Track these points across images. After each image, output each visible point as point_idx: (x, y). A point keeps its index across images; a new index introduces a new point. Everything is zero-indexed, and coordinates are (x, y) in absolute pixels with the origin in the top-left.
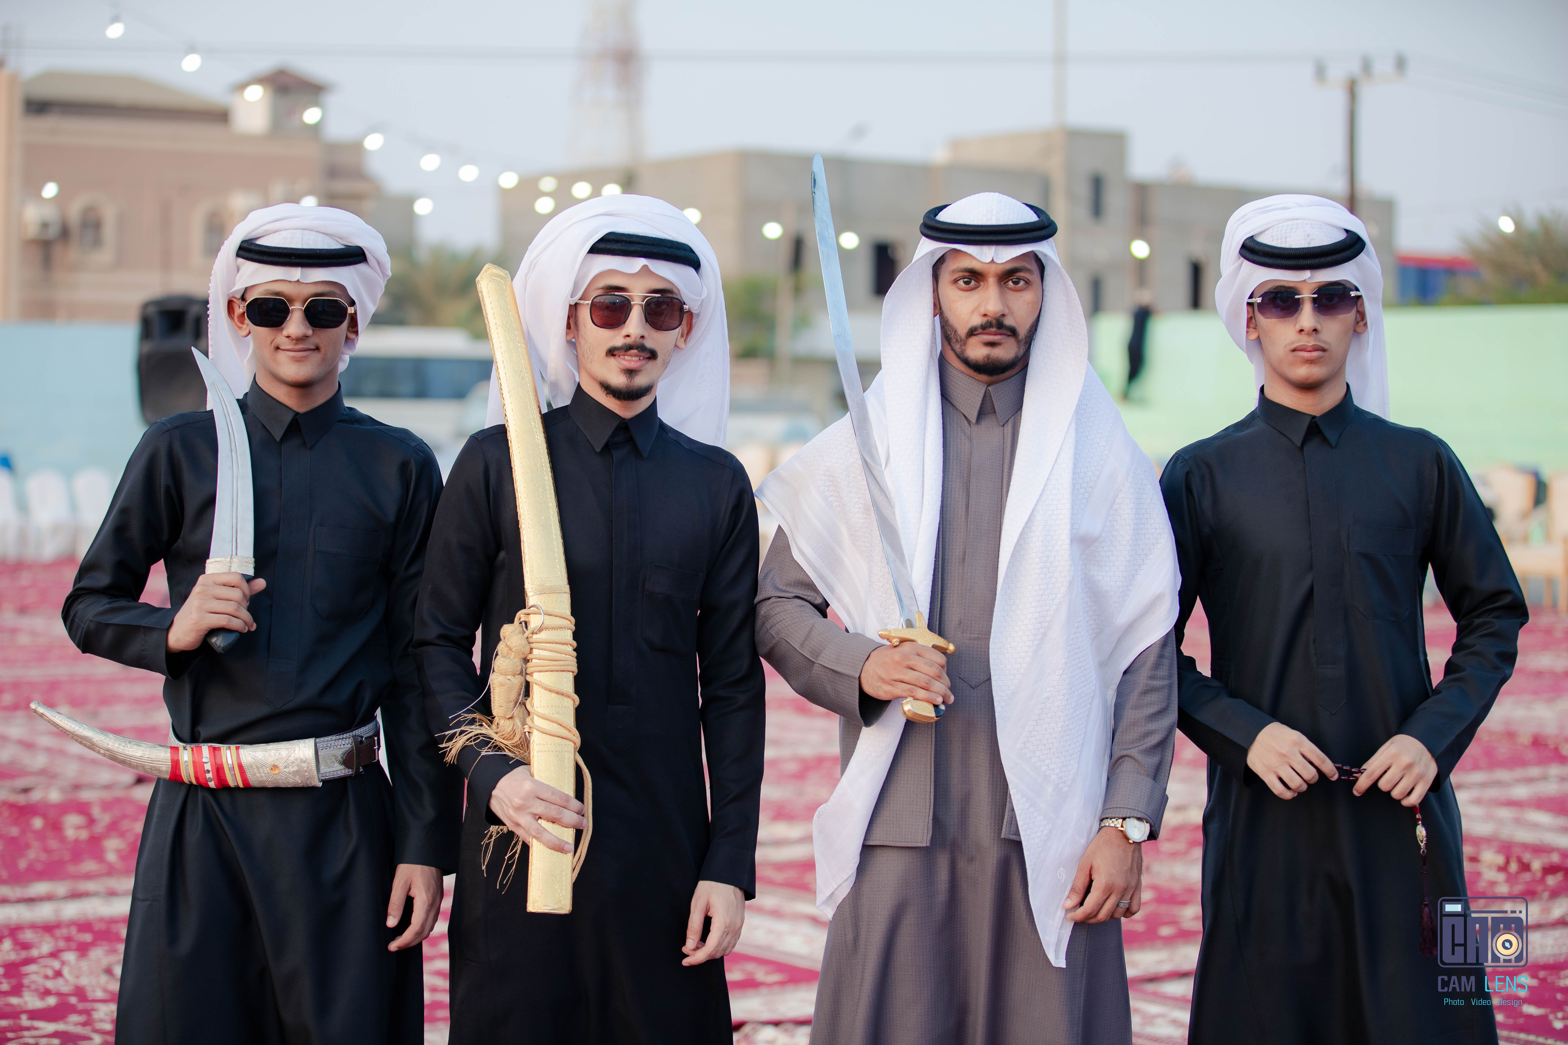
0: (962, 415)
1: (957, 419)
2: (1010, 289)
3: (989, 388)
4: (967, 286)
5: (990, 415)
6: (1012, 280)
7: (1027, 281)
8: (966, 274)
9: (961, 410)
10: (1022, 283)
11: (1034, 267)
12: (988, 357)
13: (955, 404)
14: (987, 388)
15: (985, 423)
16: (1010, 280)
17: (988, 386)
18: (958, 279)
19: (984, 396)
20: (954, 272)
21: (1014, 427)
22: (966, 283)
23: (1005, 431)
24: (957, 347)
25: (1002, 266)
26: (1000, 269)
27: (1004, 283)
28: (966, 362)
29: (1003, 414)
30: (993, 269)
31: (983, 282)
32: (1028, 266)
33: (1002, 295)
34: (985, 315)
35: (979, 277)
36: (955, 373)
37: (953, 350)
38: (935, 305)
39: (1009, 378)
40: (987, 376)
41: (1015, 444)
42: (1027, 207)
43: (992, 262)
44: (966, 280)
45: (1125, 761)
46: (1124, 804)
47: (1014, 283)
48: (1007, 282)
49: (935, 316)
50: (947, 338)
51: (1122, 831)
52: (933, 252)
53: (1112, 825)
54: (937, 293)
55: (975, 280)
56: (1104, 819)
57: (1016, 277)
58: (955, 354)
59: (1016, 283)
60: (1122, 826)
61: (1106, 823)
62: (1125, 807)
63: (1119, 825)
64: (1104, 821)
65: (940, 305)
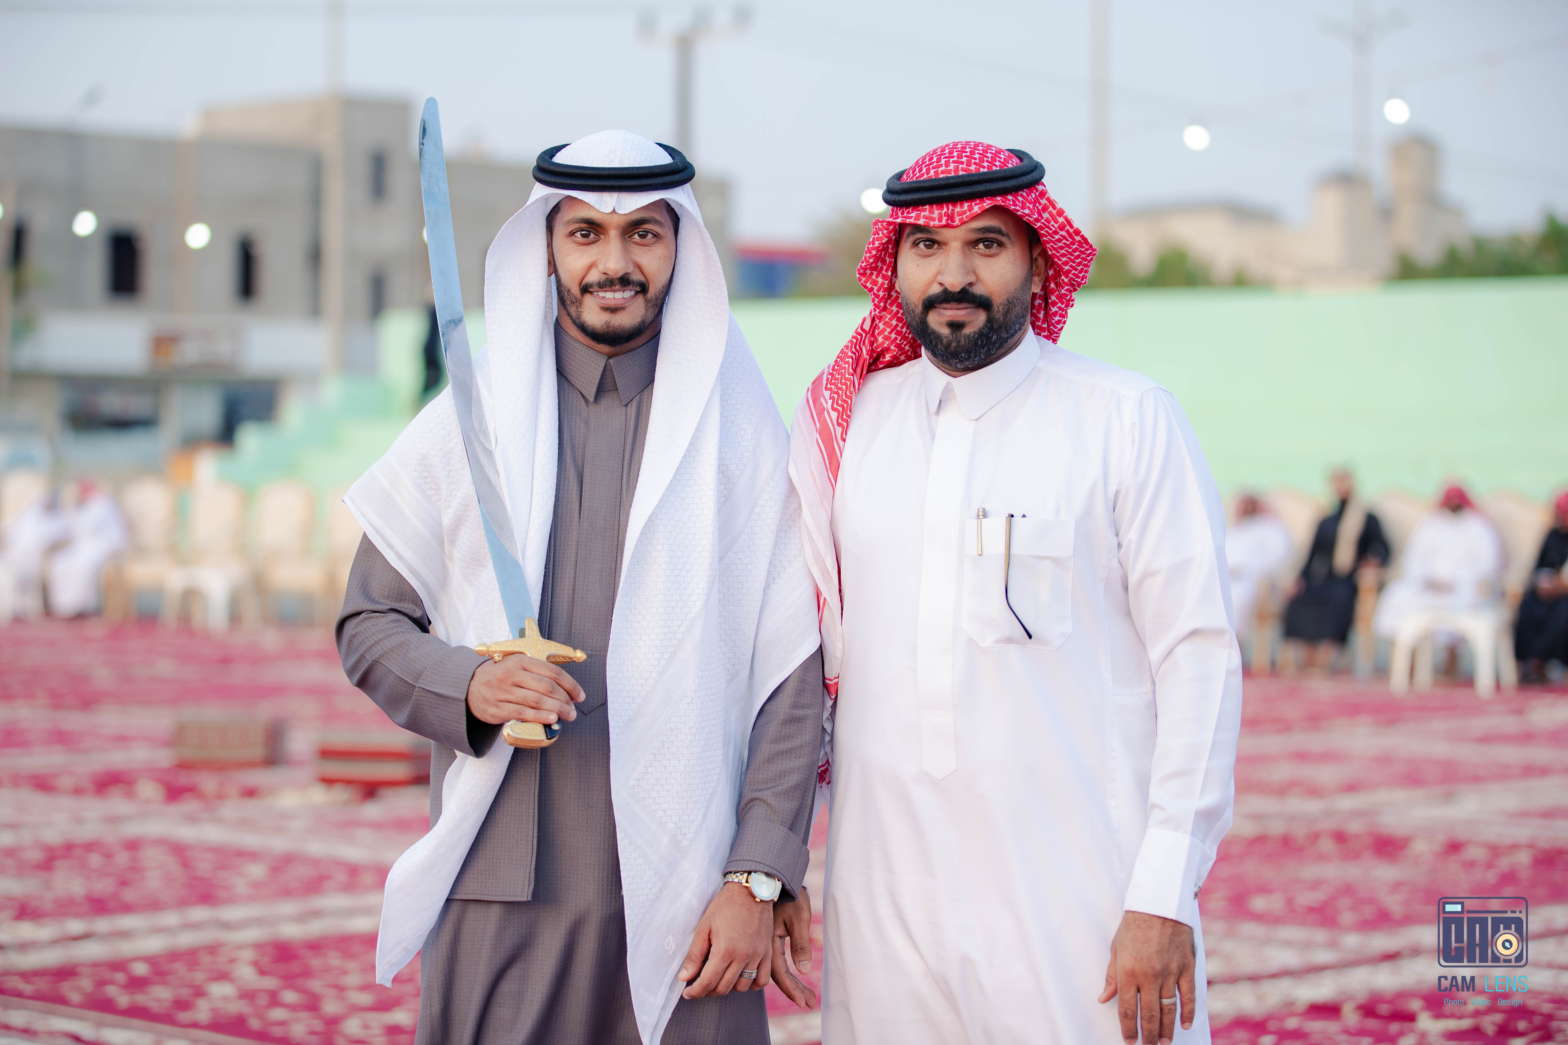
0: (579, 393)
1: (573, 397)
2: (636, 243)
3: (610, 361)
4: (585, 239)
5: (611, 393)
6: (638, 232)
7: (656, 234)
8: (584, 225)
9: (577, 386)
10: (650, 236)
11: (664, 217)
12: (608, 324)
13: (571, 378)
14: (607, 361)
15: (605, 402)
16: (635, 233)
17: (608, 359)
18: (574, 231)
19: (604, 371)
20: (569, 223)
21: (639, 408)
22: (583, 236)
23: (629, 412)
24: (573, 310)
25: (625, 217)
26: (622, 221)
27: (629, 237)
28: (583, 328)
29: (626, 392)
30: (615, 219)
31: (604, 235)
32: (658, 217)
33: (626, 251)
34: (605, 272)
35: (599, 229)
36: (572, 342)
37: (569, 315)
38: (549, 263)
39: (637, 348)
40: (607, 346)
41: (639, 427)
42: (658, 146)
43: (614, 211)
44: (583, 232)
45: (755, 805)
46: (750, 857)
47: (641, 236)
48: (632, 235)
49: (549, 275)
50: (562, 300)
51: (747, 887)
52: (546, 199)
53: (736, 880)
54: (552, 247)
55: (594, 232)
56: (727, 873)
57: (642, 230)
58: (572, 319)
59: (643, 236)
60: (747, 882)
61: (730, 878)
62: (750, 859)
63: (744, 881)
64: (727, 876)
65: (554, 261)
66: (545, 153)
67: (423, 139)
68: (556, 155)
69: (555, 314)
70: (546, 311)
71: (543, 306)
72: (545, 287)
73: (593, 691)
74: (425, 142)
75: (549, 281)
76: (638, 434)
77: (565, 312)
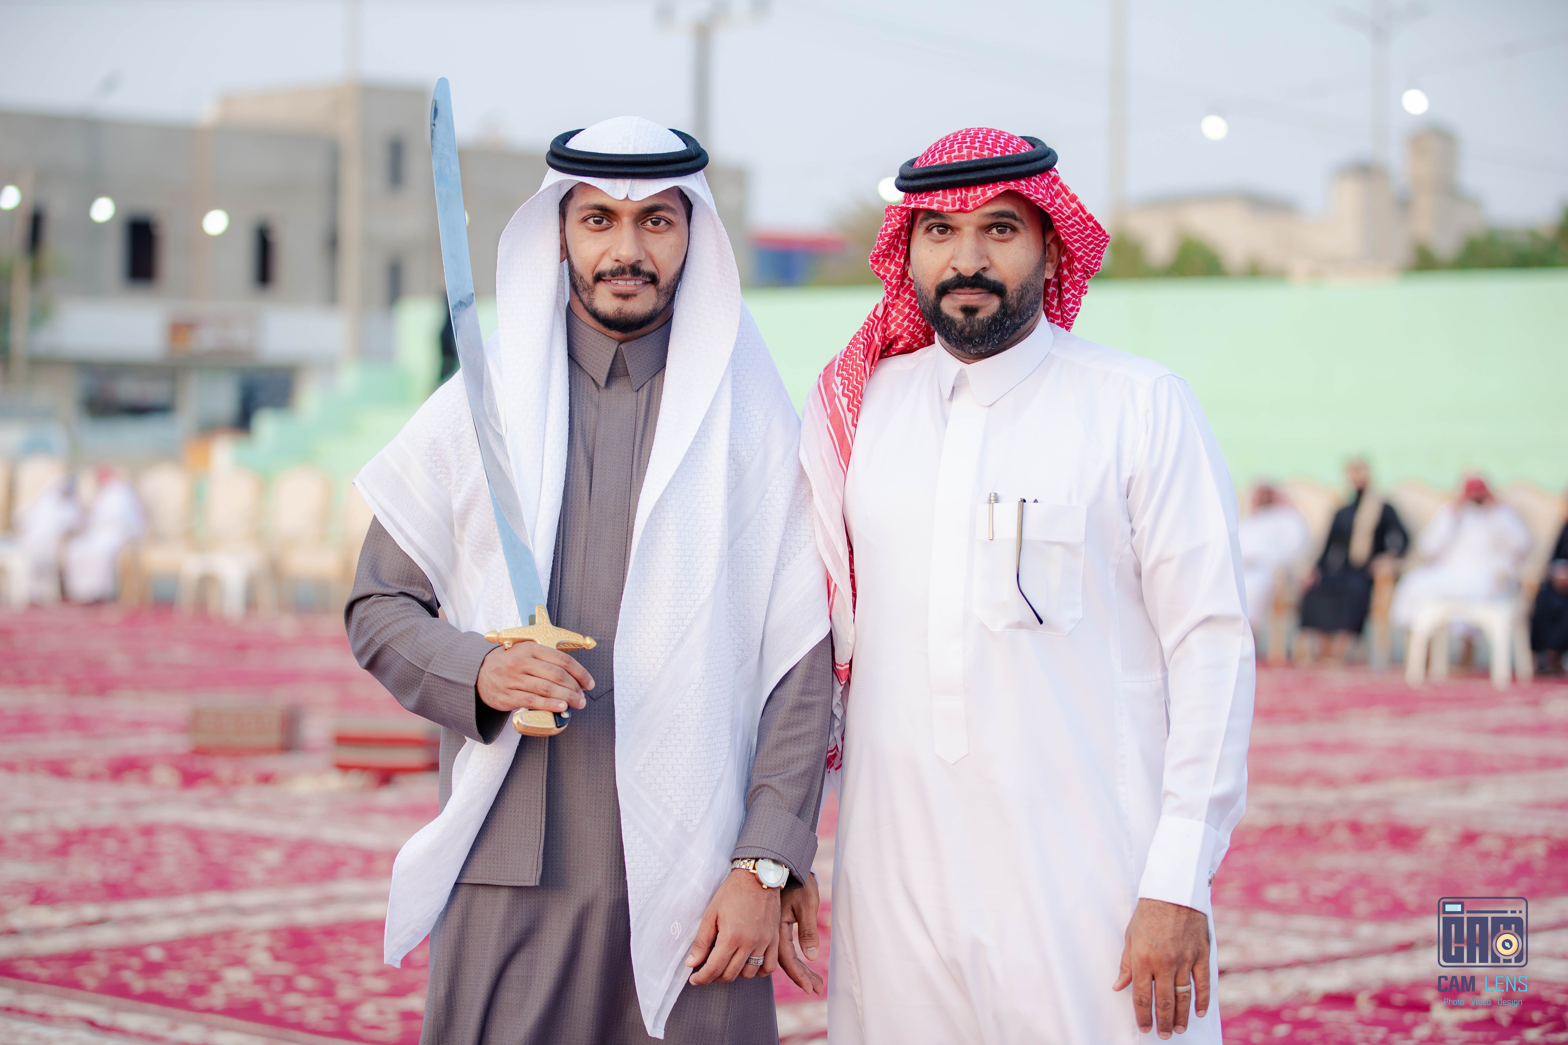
0: (590, 378)
1: (584, 382)
2: (648, 230)
3: (622, 346)
4: (598, 225)
5: (622, 378)
6: (651, 219)
7: (669, 221)
8: (597, 212)
9: (588, 371)
10: (663, 223)
11: (677, 205)
12: (620, 311)
13: (582, 364)
14: (618, 346)
15: (616, 387)
16: (648, 220)
17: (620, 344)
18: (587, 217)
19: (615, 356)
20: (582, 209)
21: (650, 394)
22: (596, 222)
23: (640, 397)
24: (585, 296)
25: (639, 203)
26: (635, 208)
27: (641, 224)
28: (595, 315)
29: (637, 377)
30: (628, 206)
31: (617, 221)
32: (671, 204)
33: (638, 238)
34: (617, 261)
35: (612, 216)
36: (584, 327)
37: (581, 301)
38: (562, 248)
39: (648, 334)
40: (619, 333)
41: (650, 413)
42: (672, 132)
43: (627, 198)
44: (596, 219)
45: (763, 792)
46: (757, 843)
47: (653, 223)
48: (645, 222)
49: (562, 261)
50: (574, 286)
51: (754, 874)
52: (559, 185)
53: (744, 867)
54: (565, 233)
55: (607, 218)
56: (735, 860)
57: (655, 217)
58: (584, 305)
59: (655, 223)
60: (754, 868)
61: (738, 864)
62: (757, 846)
63: (751, 868)
64: (735, 862)
65: (567, 247)
66: (558, 138)
67: (435, 119)
68: (570, 140)
69: (568, 299)
70: (557, 297)
71: (554, 291)
72: (557, 272)
73: (602, 677)
74: (436, 122)
75: (561, 266)
76: (649, 420)
77: (577, 299)
